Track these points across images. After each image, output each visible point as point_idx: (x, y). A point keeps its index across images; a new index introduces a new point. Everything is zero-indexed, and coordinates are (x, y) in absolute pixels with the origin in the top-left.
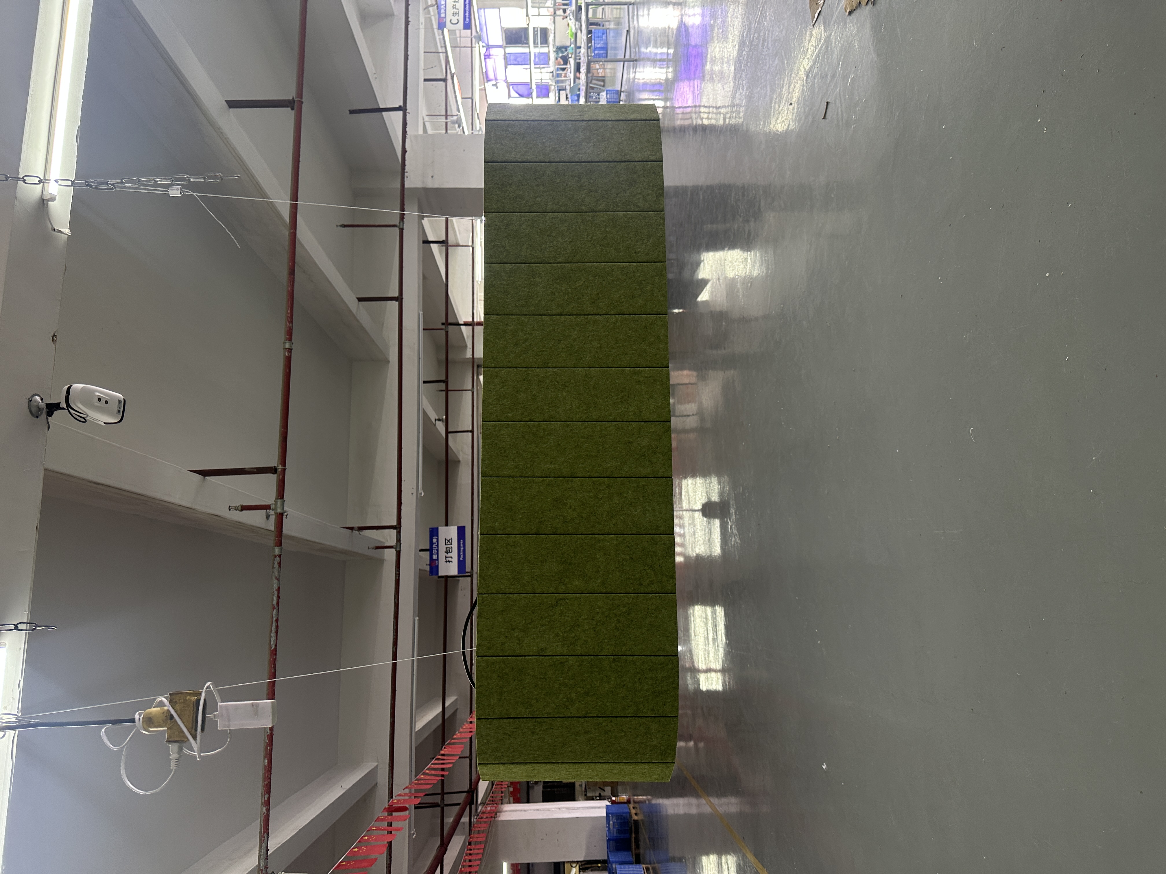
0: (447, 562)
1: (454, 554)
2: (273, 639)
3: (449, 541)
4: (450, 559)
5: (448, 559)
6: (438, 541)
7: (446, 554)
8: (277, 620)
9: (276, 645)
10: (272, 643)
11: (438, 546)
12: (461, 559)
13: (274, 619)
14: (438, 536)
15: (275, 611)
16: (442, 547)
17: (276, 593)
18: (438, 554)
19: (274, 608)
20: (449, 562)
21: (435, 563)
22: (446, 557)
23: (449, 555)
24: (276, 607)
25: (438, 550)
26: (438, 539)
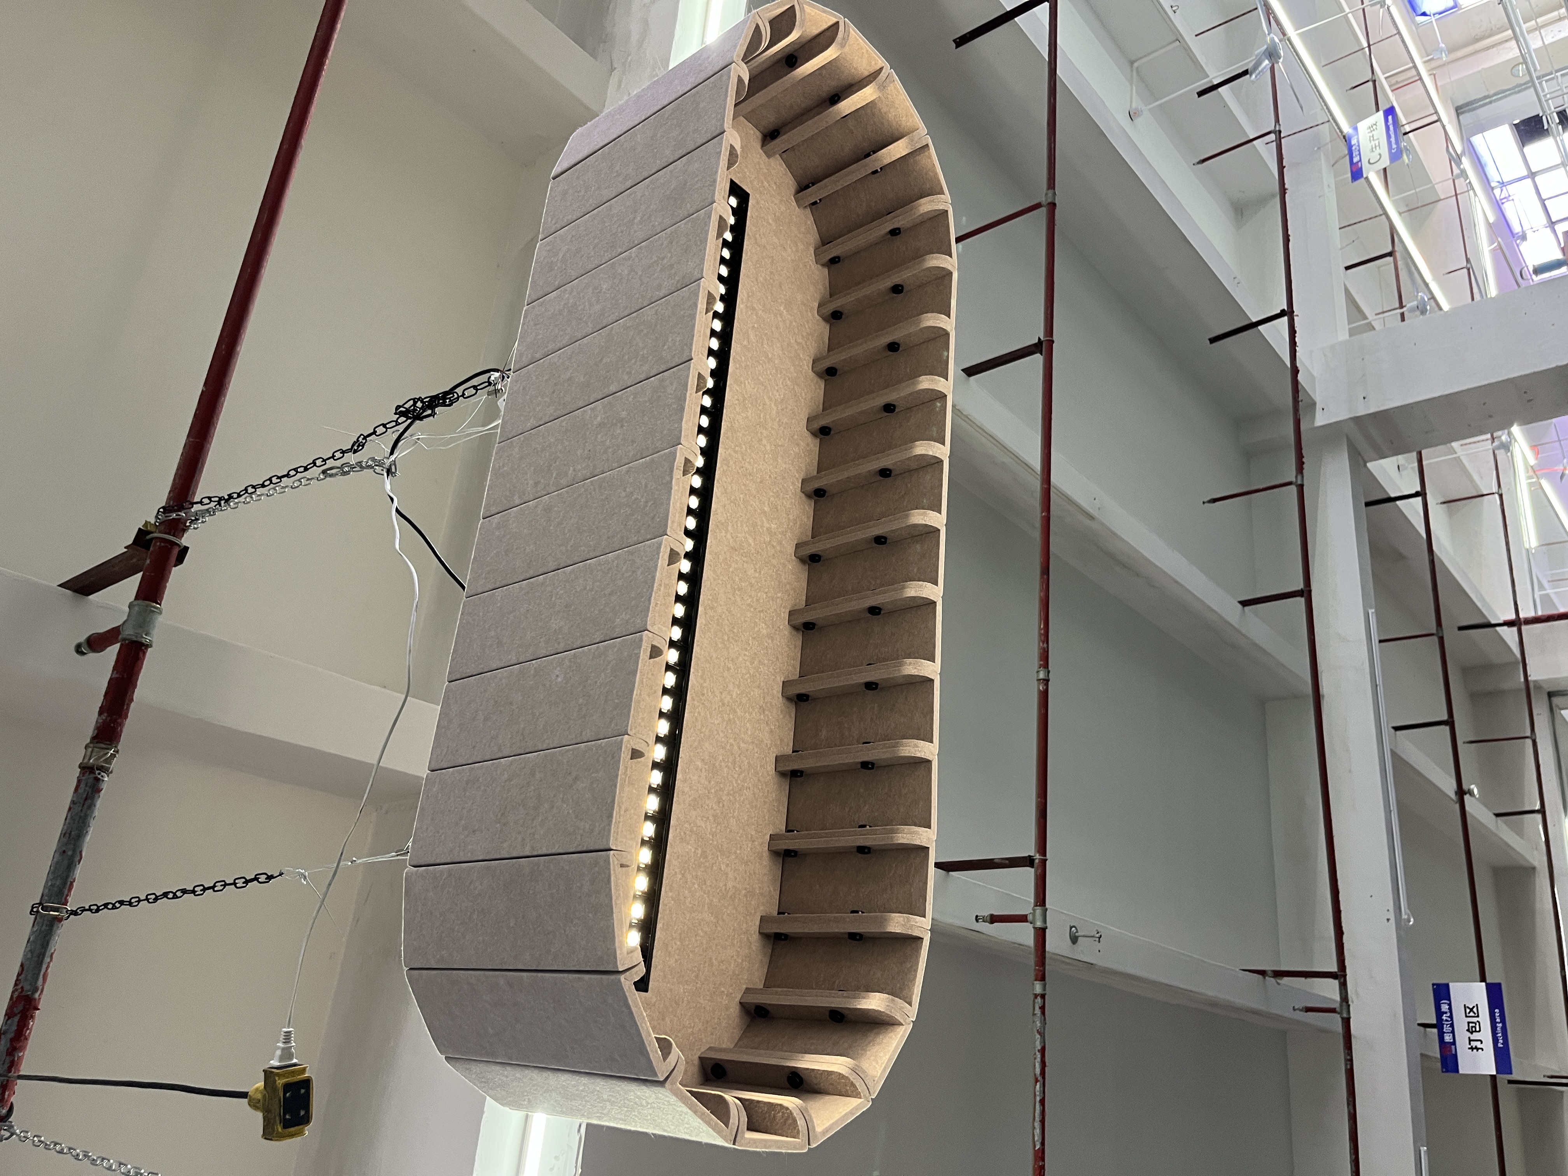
0: (1472, 1048)
1: (1485, 1034)
2: (1038, 1131)
3: (1471, 1010)
4: (1478, 1044)
5: (1474, 1044)
6: (1450, 1009)
7: (1469, 1034)
8: (1042, 1102)
9: (1043, 1144)
10: (1036, 1139)
11: (1451, 1017)
12: (1500, 1045)
13: (1038, 1099)
14: (1449, 1000)
15: (1038, 1084)
16: (1461, 1022)
17: (1039, 1055)
18: (1453, 1032)
19: (1037, 1081)
20: (1477, 1049)
21: (1451, 1050)
22: (1470, 1041)
23: (1475, 1036)
24: (1040, 1078)
25: (1452, 1025)
26: (1450, 1005)
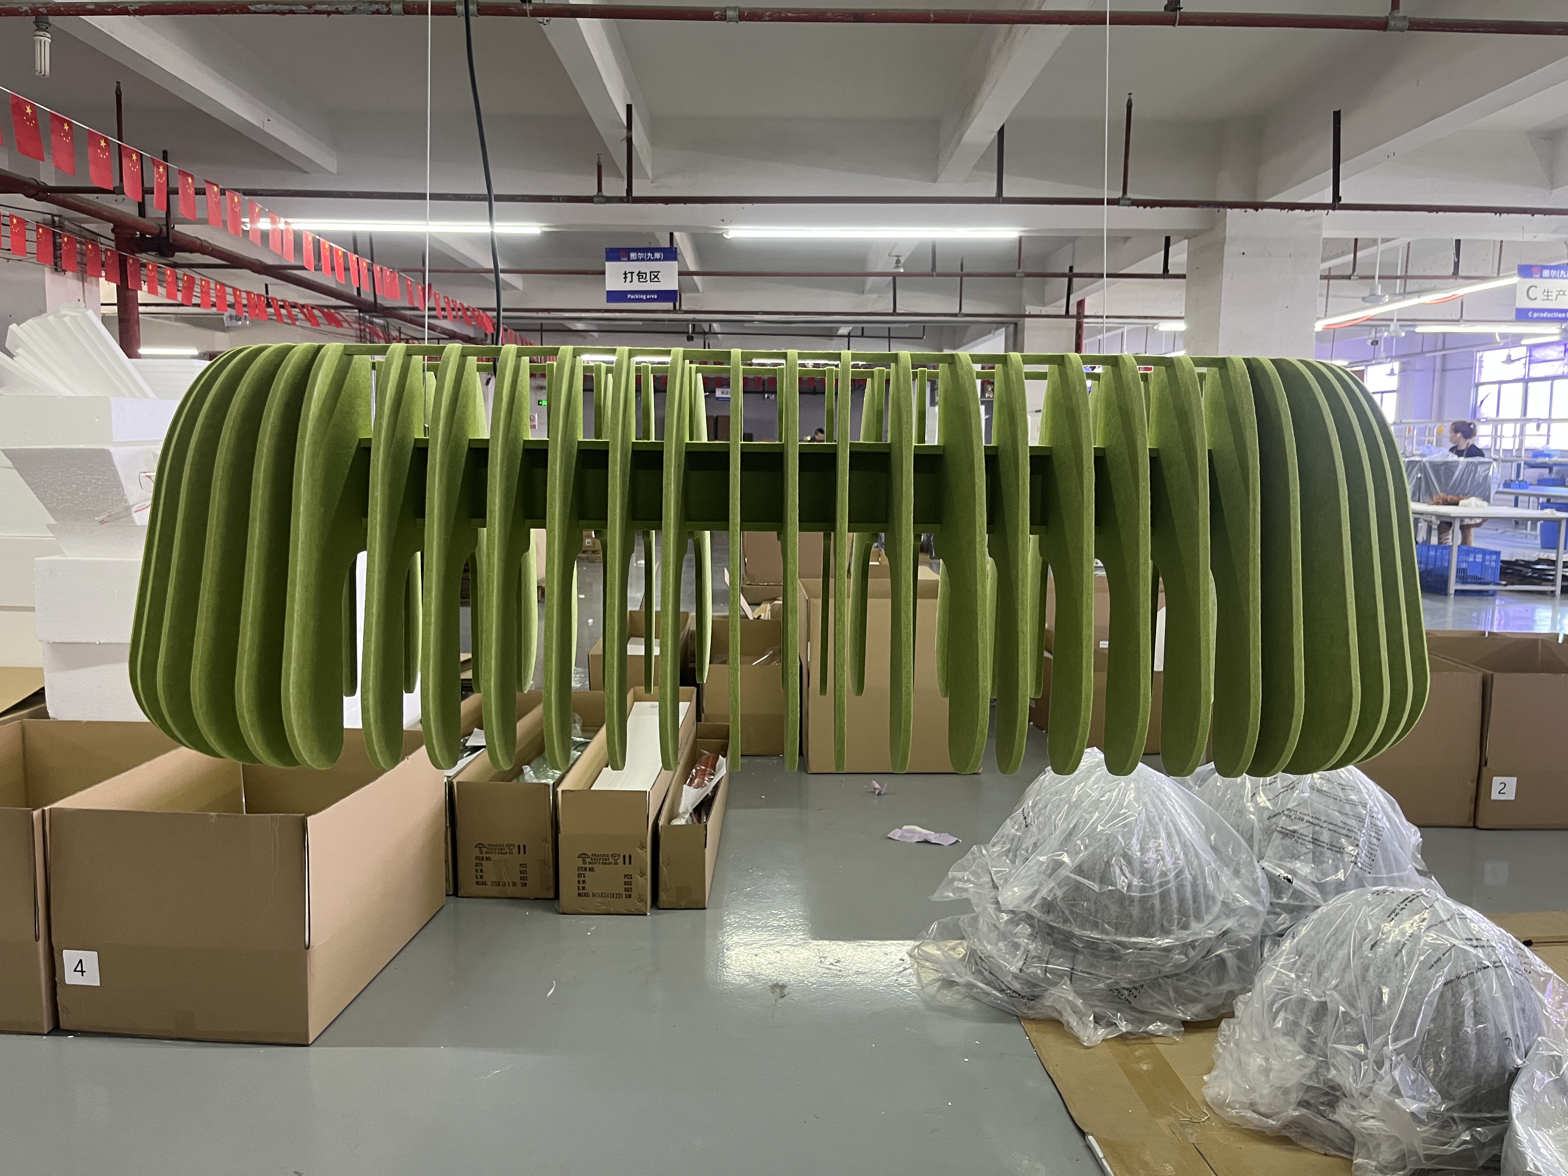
0: (625, 274)
1: (636, 286)
2: (264, 7)
3: (656, 277)
4: (629, 279)
5: (629, 275)
6: (656, 260)
7: (636, 273)
8: (292, 12)
9: (255, 13)
10: (258, 6)
11: (650, 260)
12: (629, 296)
13: (293, 8)
14: (664, 260)
15: (306, 8)
16: (646, 267)
17: (333, 9)
18: (638, 260)
19: (310, 7)
20: (625, 278)
21: (623, 257)
22: (632, 273)
23: (635, 277)
24: (312, 10)
25: (643, 260)
26: (660, 260)
